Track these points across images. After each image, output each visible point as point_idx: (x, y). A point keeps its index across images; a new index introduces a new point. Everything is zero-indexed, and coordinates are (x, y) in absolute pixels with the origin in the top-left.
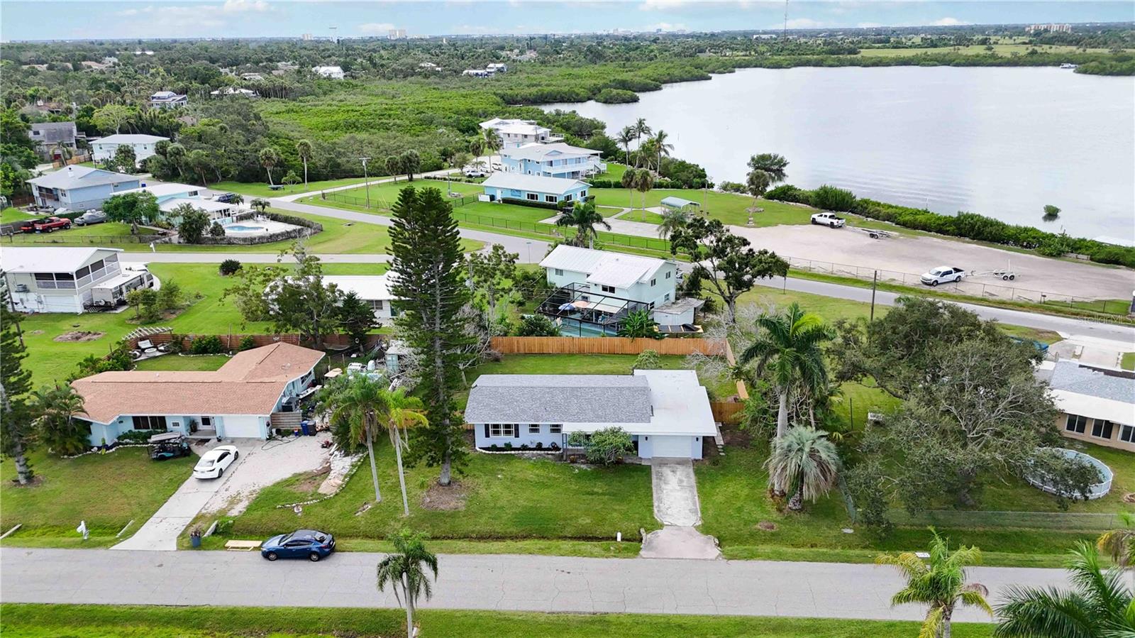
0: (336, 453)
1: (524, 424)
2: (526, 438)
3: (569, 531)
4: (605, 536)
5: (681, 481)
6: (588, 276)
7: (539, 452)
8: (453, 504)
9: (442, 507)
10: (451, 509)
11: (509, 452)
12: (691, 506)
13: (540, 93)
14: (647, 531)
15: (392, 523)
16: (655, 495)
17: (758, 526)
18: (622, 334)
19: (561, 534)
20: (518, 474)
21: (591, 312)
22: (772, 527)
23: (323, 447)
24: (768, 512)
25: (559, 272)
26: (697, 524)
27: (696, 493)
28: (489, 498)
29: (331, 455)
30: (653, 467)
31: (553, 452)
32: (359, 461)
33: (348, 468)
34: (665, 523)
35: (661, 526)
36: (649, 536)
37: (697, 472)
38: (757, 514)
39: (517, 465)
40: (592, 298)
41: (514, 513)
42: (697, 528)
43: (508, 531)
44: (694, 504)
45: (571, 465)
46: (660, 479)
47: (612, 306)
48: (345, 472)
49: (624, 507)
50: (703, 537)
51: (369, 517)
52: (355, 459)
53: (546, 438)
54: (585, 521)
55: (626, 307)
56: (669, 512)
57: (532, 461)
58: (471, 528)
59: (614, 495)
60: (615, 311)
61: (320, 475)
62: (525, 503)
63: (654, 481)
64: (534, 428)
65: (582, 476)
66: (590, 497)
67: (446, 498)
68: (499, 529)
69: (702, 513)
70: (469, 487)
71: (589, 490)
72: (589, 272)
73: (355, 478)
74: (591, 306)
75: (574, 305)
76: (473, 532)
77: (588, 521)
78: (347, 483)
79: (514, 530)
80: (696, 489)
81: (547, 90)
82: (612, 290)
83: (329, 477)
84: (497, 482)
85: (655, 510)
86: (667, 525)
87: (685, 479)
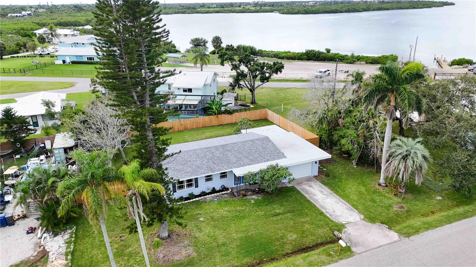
0: (45, 235)
1: (201, 176)
2: (204, 186)
3: (288, 248)
4: (314, 244)
5: (321, 191)
6: (169, 85)
7: (215, 194)
8: (184, 253)
11: (194, 200)
12: (345, 206)
13: (59, 22)
14: (340, 231)
17: (395, 209)
19: (284, 253)
20: (214, 214)
22: (403, 207)
23: (28, 233)
24: (391, 198)
26: (362, 217)
29: (41, 238)
30: (296, 187)
31: (226, 192)
32: (71, 237)
33: (64, 246)
34: (344, 222)
35: (343, 226)
36: (344, 234)
38: (387, 201)
39: (209, 207)
41: (238, 246)
42: (363, 219)
43: (244, 262)
44: (345, 204)
45: (245, 198)
46: (309, 194)
47: (193, 100)
48: (63, 250)
49: (308, 219)
50: (376, 226)
52: (67, 236)
53: (217, 184)
54: (292, 237)
56: (337, 214)
57: (216, 202)
59: (293, 212)
60: (196, 103)
61: (39, 260)
62: (238, 236)
63: (306, 195)
64: (209, 178)
65: (259, 204)
66: (279, 218)
67: (174, 249)
68: (235, 263)
69: (356, 209)
70: (185, 235)
71: (273, 212)
72: (170, 82)
73: (77, 254)
77: (295, 236)
78: (72, 261)
79: (247, 261)
80: (335, 194)
81: (62, 21)
82: (190, 90)
83: (50, 260)
84: (204, 224)
85: (328, 215)
86: (346, 224)
87: (323, 190)
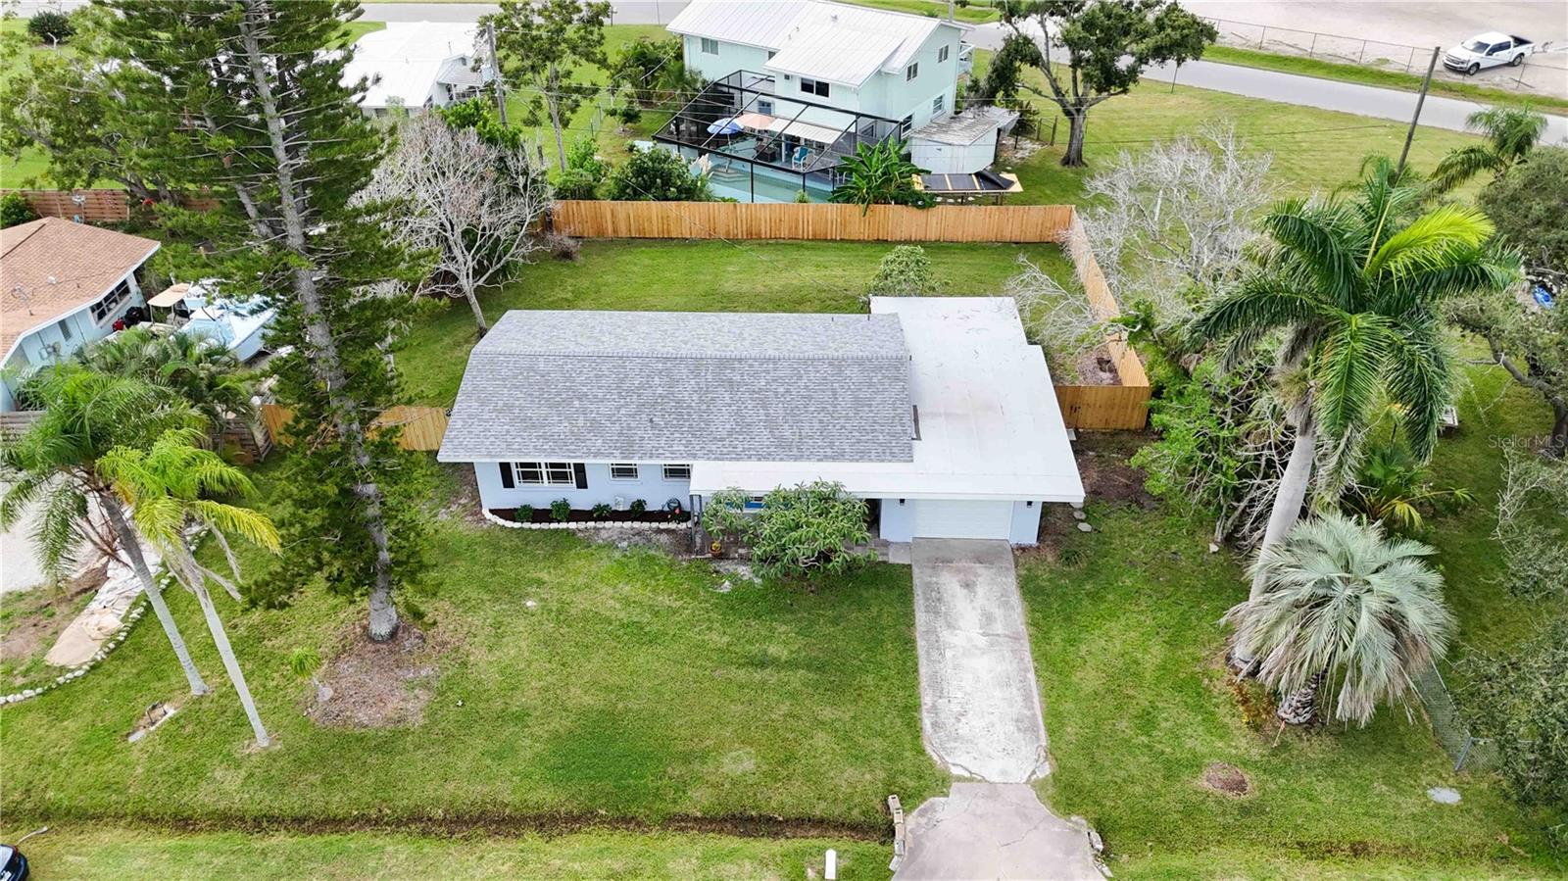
1: (598, 462)
2: (603, 490)
5: (988, 618)
6: (771, 54)
7: (637, 525)
8: (393, 705)
9: (362, 716)
10: (389, 720)
11: (563, 525)
12: (1018, 708)
14: (910, 799)
15: (218, 774)
16: (923, 670)
17: (1202, 783)
18: (842, 196)
19: (674, 810)
20: (578, 598)
21: (777, 139)
22: (1240, 786)
24: (1224, 732)
25: (710, 45)
26: (1041, 775)
27: (1028, 657)
28: (492, 678)
30: (916, 571)
31: (673, 526)
34: (955, 771)
35: (941, 783)
36: (912, 820)
37: (1029, 588)
38: (1197, 740)
39: (581, 567)
40: (779, 107)
42: (1039, 786)
43: (534, 797)
44: (1027, 698)
45: (713, 566)
46: (937, 613)
47: (822, 126)
49: (845, 713)
50: (1058, 826)
51: (160, 749)
53: (655, 492)
55: (852, 130)
56: (963, 729)
58: (430, 790)
59: (821, 669)
60: (829, 138)
61: (70, 599)
62: (587, 700)
63: (921, 617)
64: (624, 472)
65: (741, 602)
66: (758, 676)
67: (377, 683)
68: (507, 791)
69: (1051, 732)
71: (755, 649)
72: (772, 46)
74: (776, 126)
75: (742, 122)
76: (437, 801)
77: (749, 765)
78: (134, 626)
79: (547, 797)
80: (1027, 645)
82: (823, 89)
83: (94, 606)
84: (521, 625)
85: (927, 723)
86: (959, 779)
87: (998, 613)
